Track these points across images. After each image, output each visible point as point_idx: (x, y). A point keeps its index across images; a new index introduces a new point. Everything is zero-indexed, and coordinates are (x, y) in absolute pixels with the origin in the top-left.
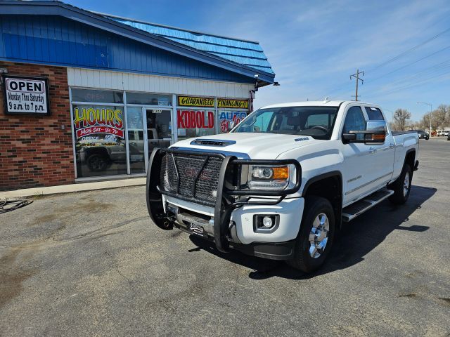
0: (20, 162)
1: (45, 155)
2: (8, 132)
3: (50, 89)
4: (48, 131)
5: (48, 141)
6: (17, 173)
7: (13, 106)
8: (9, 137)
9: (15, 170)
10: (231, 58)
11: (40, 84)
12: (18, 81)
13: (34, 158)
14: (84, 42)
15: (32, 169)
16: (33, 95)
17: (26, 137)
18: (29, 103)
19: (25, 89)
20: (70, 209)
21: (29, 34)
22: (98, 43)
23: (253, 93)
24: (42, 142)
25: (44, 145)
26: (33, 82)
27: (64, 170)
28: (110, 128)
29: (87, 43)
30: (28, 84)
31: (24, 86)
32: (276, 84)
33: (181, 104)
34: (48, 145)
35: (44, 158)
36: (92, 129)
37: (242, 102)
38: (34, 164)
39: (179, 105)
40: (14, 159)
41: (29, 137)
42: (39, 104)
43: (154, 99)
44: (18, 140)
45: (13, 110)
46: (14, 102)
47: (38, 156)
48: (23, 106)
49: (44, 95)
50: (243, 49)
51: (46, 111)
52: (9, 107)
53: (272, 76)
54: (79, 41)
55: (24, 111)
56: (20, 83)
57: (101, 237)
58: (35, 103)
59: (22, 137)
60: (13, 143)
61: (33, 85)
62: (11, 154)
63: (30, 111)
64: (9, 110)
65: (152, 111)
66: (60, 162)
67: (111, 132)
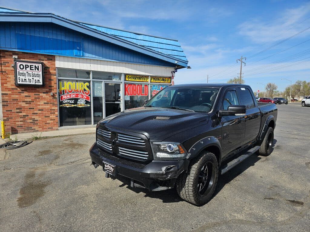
0: (24, 116)
1: (40, 112)
2: (17, 96)
3: (44, 69)
4: (42, 96)
5: (42, 102)
6: (22, 123)
7: (21, 80)
8: (17, 100)
9: (21, 121)
10: (160, 50)
11: (38, 66)
12: (24, 64)
13: (33, 114)
14: (67, 39)
15: (31, 121)
16: (34, 73)
17: (28, 100)
18: (31, 78)
19: (28, 69)
20: (59, 147)
21: (32, 34)
22: (75, 40)
23: (174, 73)
24: (38, 103)
25: (39, 105)
26: (34, 65)
27: (52, 121)
28: (81, 95)
29: (68, 40)
30: (31, 66)
31: (28, 67)
32: (189, 67)
33: (127, 79)
34: (42, 105)
35: (39, 113)
36: (70, 95)
37: (167, 79)
38: (33, 117)
39: (126, 80)
40: (20, 114)
41: (30, 100)
42: (37, 78)
43: (110, 76)
44: (23, 102)
45: (21, 83)
46: (21, 77)
47: (35, 112)
48: (27, 80)
49: (41, 73)
50: (167, 44)
51: (41, 84)
52: (18, 80)
53: (186, 62)
54: (63, 38)
55: (28, 83)
56: (26, 65)
57: (83, 164)
58: (35, 78)
59: (26, 100)
60: (20, 103)
61: (34, 67)
62: (18, 111)
63: (31, 83)
64: (18, 83)
65: (108, 84)
66: (49, 117)
67: (82, 97)
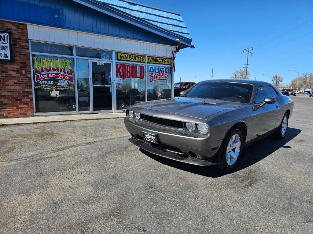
1: (9, 94)
3: (13, 41)
4: (11, 75)
5: (11, 82)
10: (158, 25)
13: (1, 95)
14: (42, 4)
22: (53, 6)
23: (175, 54)
24: (7, 83)
25: (8, 85)
27: (25, 106)
28: (62, 75)
29: (44, 5)
32: (193, 47)
34: (11, 85)
35: (8, 96)
37: (167, 60)
38: (1, 100)
39: (118, 60)
42: (3, 52)
43: (98, 54)
47: (3, 94)
49: (8, 45)
51: (9, 58)
53: (189, 41)
65: (96, 63)
66: (21, 100)
67: (64, 78)
